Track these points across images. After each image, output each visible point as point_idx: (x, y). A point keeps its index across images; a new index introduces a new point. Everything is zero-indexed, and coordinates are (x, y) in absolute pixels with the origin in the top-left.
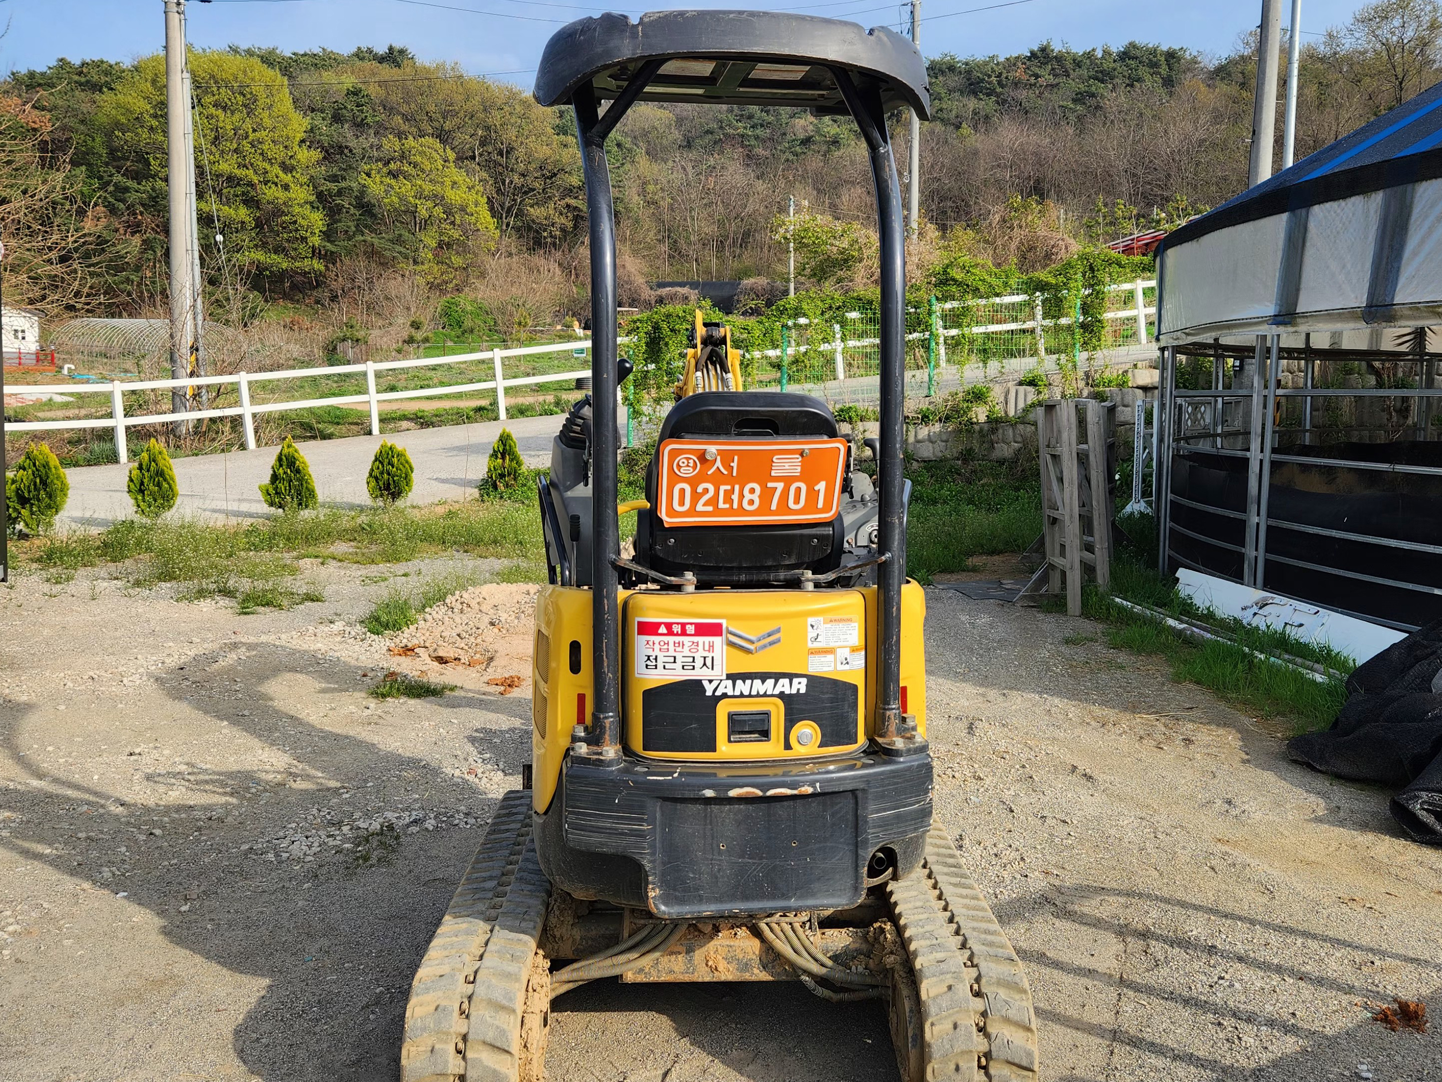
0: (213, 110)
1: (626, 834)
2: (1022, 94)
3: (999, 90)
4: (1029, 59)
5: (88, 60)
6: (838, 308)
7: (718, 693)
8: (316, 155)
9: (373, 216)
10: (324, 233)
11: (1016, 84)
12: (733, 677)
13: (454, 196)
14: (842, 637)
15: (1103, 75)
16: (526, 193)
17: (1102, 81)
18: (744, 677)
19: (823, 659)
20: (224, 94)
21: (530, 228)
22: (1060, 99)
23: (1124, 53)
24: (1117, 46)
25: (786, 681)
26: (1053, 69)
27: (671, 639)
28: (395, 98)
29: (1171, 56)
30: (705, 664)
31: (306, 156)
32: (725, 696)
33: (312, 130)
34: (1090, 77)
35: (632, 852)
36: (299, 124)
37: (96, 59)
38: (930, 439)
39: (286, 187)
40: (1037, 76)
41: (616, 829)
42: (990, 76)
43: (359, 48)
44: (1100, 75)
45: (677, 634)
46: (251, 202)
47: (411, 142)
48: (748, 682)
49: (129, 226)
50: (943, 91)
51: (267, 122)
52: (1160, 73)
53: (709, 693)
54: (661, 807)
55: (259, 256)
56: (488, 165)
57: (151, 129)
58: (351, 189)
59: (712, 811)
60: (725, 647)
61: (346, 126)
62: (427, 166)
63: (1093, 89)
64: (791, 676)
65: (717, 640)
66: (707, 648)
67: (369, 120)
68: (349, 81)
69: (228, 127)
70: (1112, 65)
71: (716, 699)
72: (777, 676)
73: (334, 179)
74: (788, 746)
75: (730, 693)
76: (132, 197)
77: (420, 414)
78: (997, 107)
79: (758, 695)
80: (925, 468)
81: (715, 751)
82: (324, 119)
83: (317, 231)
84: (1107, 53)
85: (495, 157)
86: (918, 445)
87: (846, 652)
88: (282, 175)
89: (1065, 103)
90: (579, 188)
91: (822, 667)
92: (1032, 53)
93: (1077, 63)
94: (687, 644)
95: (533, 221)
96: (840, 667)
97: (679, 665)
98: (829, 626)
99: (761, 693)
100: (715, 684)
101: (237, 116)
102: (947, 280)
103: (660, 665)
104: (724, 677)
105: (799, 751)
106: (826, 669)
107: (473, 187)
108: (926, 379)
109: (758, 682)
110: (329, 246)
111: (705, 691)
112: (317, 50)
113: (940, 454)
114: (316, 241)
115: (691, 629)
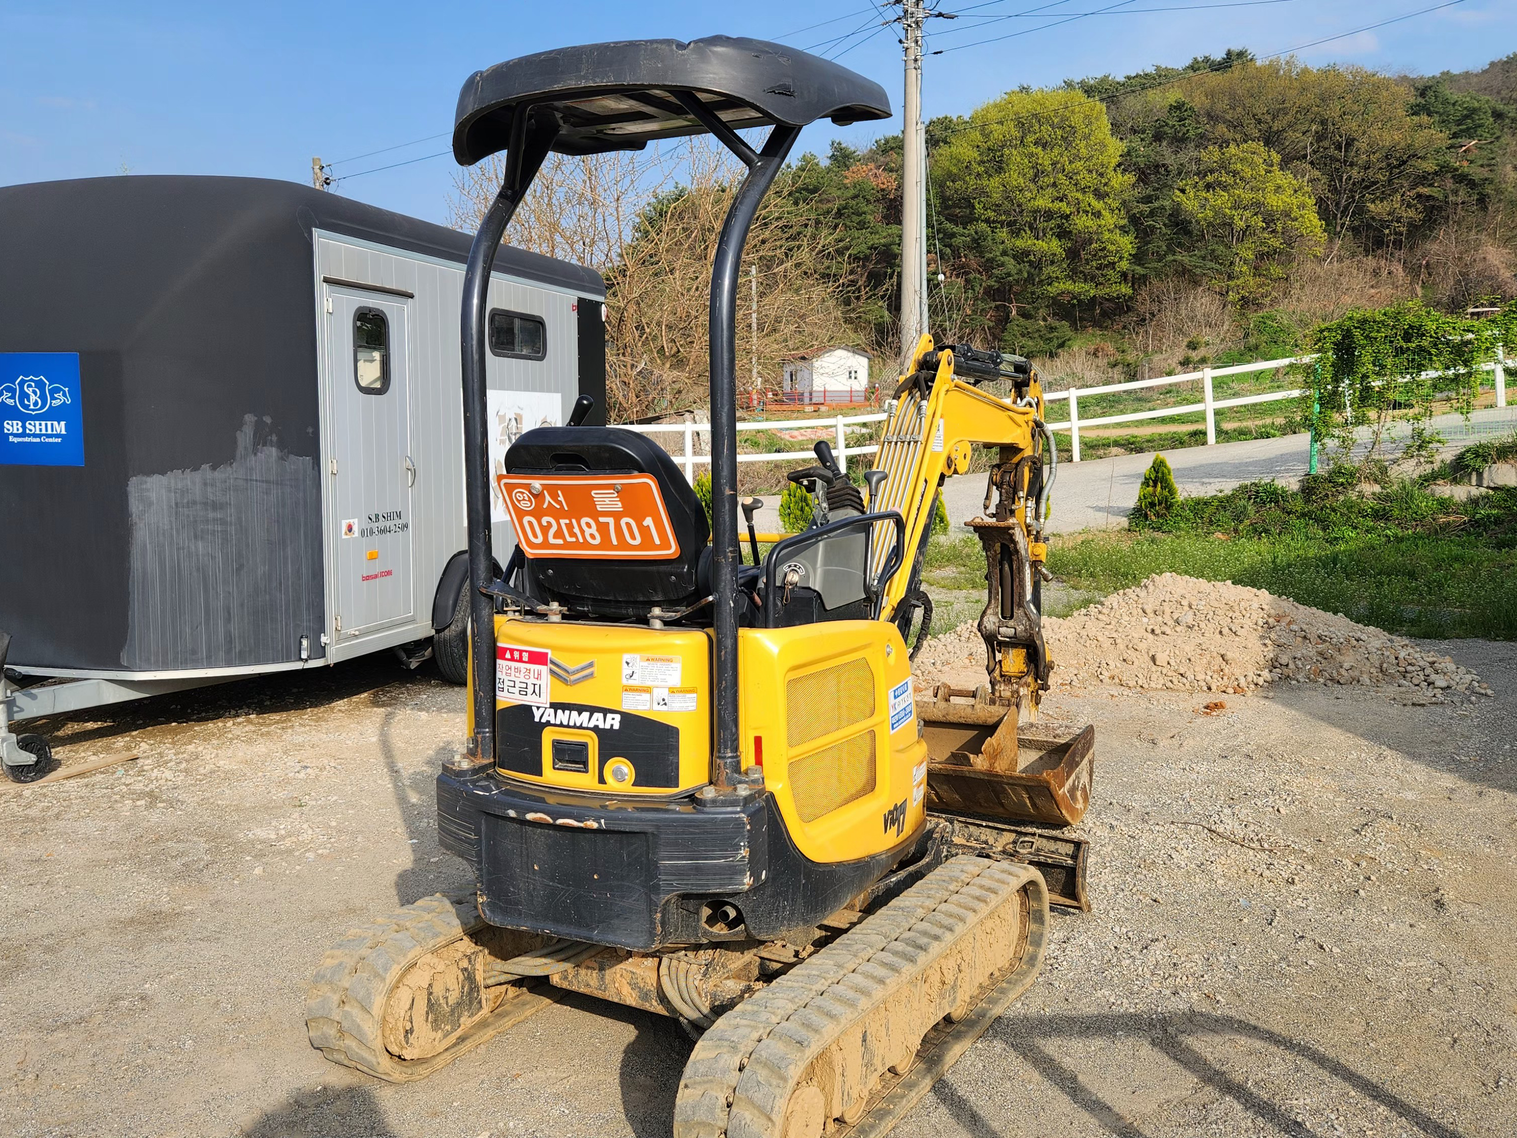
0: (1033, 149)
5: (935, 119)
7: (543, 720)
8: (1131, 178)
9: (1188, 233)
10: (1134, 256)
12: (555, 706)
13: (1275, 201)
14: (660, 677)
16: (1367, 187)
18: (564, 707)
19: (638, 697)
20: (1046, 131)
21: (1369, 226)
25: (601, 715)
27: (513, 664)
28: (1222, 105)
30: (534, 691)
31: (1120, 181)
32: (548, 723)
33: (1129, 153)
36: (1115, 148)
37: (941, 117)
39: (1098, 215)
43: (1195, 59)
45: (516, 661)
46: (1063, 233)
47: (1233, 149)
48: (567, 712)
49: (955, 269)
51: (1084, 152)
53: (537, 719)
54: (486, 820)
55: (1069, 286)
56: (1321, 162)
57: (978, 175)
58: (1163, 208)
59: (526, 832)
60: (549, 676)
61: (1164, 143)
62: (1248, 173)
64: (605, 711)
65: (544, 669)
66: (536, 675)
67: (1191, 133)
68: (1174, 95)
69: (1046, 163)
71: (543, 725)
72: (592, 710)
73: (1147, 200)
74: (602, 780)
75: (553, 722)
76: (958, 241)
77: (1132, 440)
79: (575, 727)
81: (540, 774)
82: (1142, 140)
83: (1126, 255)
85: (1332, 151)
87: (664, 693)
88: (1094, 203)
90: (1436, 173)
91: (638, 705)
94: (523, 671)
95: (1373, 218)
96: (656, 707)
97: (516, 690)
98: (646, 664)
99: (578, 724)
100: (542, 710)
101: (1056, 151)
103: (506, 688)
104: (548, 705)
105: (613, 785)
106: (640, 708)
107: (1300, 188)
109: (575, 714)
110: (1139, 270)
111: (534, 717)
112: (1151, 70)
114: (1124, 265)
115: (525, 657)
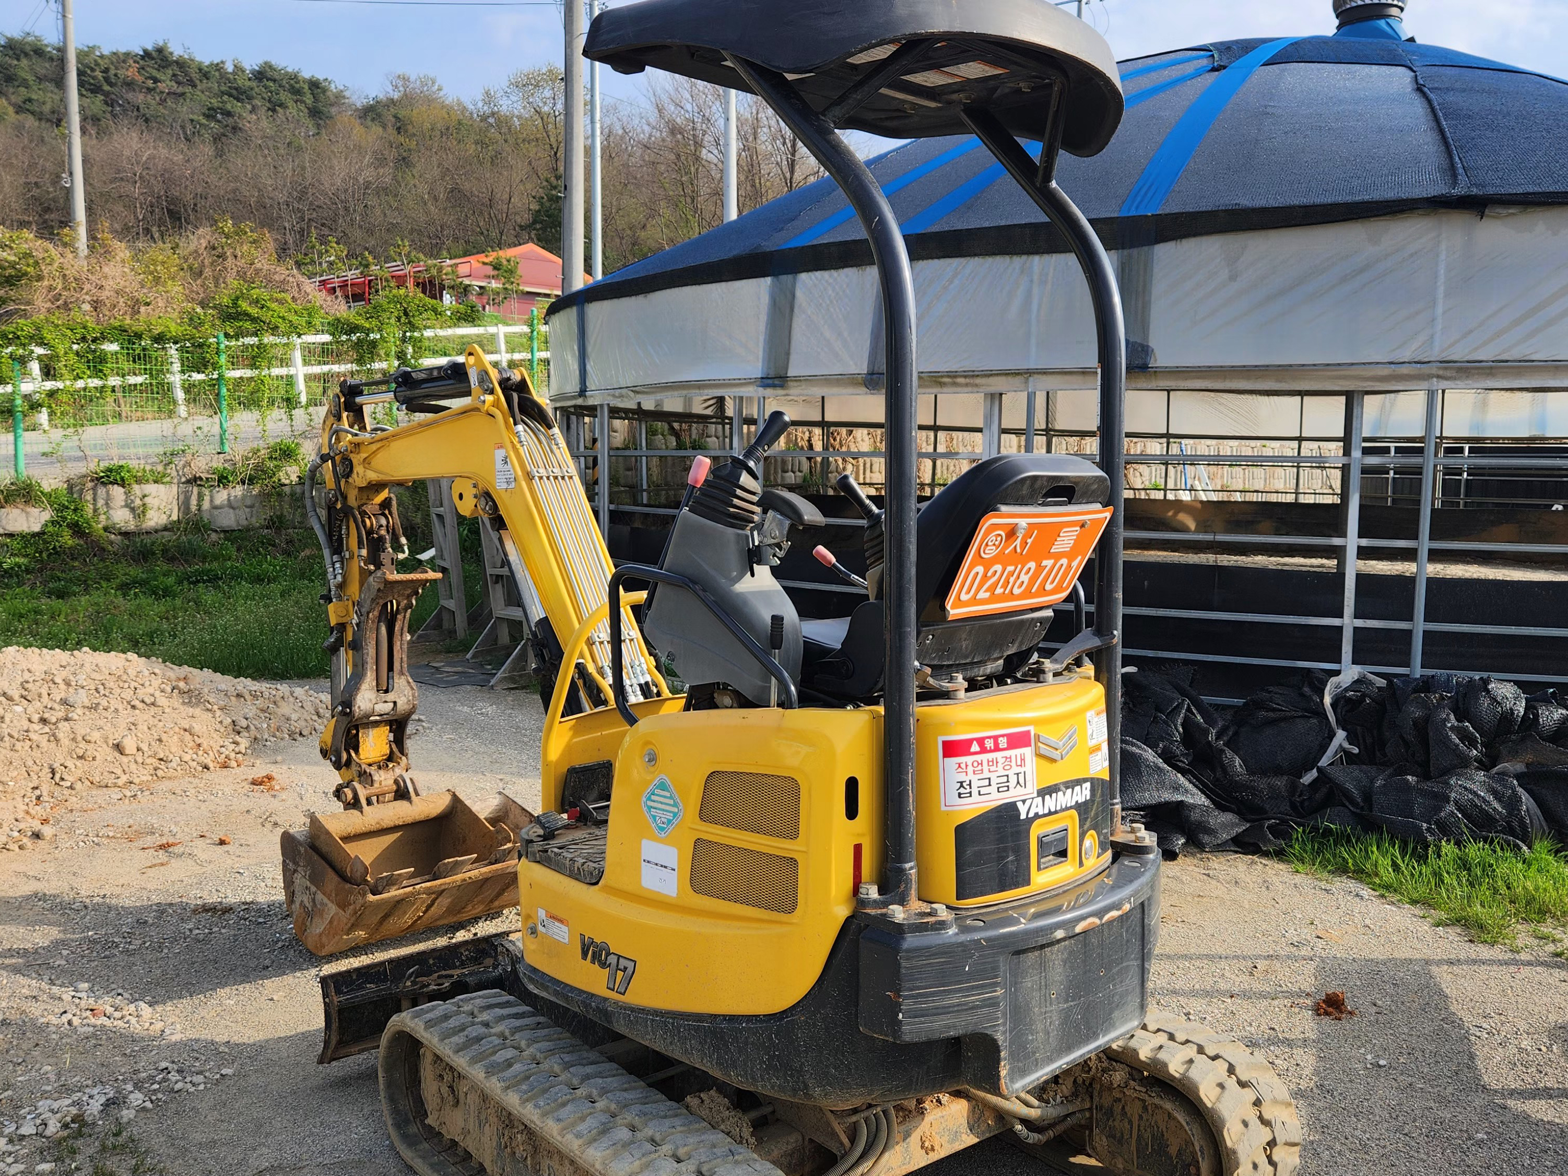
1: (977, 1007)
2: (139, 98)
3: (106, 88)
4: (143, 58)
6: (94, 340)
7: (1031, 815)
11: (129, 85)
12: (1045, 792)
15: (240, 94)
17: (238, 100)
18: (1050, 791)
22: (188, 110)
23: (259, 72)
24: (251, 63)
25: (1079, 789)
26: (174, 75)
27: (984, 757)
29: (314, 85)
30: (1018, 782)
32: (1037, 816)
34: (223, 93)
35: (985, 1027)
38: (230, 505)
40: (156, 81)
41: (966, 1004)
42: (93, 70)
44: (234, 92)
45: (991, 751)
48: (1054, 796)
50: (30, 78)
52: (304, 102)
53: (1023, 816)
54: (1010, 963)
59: (1045, 956)
60: (1034, 758)
63: (229, 107)
64: (1081, 782)
65: (1027, 752)
66: (1019, 763)
70: (248, 83)
71: (1030, 821)
72: (1073, 785)
74: (1081, 863)
75: (1041, 812)
78: (105, 108)
79: (1061, 810)
80: (226, 539)
81: (1029, 884)
84: (238, 69)
86: (216, 512)
89: (195, 117)
92: (145, 51)
93: (205, 73)
94: (1001, 761)
97: (994, 787)
98: (1097, 719)
99: (1064, 807)
102: (240, 314)
103: (975, 791)
104: (1035, 795)
108: (216, 430)
109: (1060, 795)
111: (1019, 814)
113: (245, 523)
115: (1003, 742)
